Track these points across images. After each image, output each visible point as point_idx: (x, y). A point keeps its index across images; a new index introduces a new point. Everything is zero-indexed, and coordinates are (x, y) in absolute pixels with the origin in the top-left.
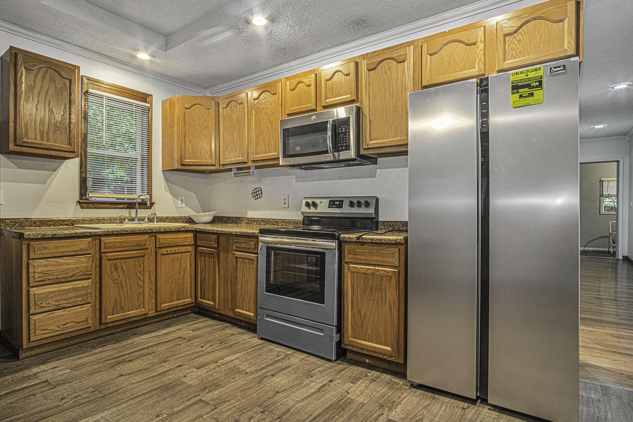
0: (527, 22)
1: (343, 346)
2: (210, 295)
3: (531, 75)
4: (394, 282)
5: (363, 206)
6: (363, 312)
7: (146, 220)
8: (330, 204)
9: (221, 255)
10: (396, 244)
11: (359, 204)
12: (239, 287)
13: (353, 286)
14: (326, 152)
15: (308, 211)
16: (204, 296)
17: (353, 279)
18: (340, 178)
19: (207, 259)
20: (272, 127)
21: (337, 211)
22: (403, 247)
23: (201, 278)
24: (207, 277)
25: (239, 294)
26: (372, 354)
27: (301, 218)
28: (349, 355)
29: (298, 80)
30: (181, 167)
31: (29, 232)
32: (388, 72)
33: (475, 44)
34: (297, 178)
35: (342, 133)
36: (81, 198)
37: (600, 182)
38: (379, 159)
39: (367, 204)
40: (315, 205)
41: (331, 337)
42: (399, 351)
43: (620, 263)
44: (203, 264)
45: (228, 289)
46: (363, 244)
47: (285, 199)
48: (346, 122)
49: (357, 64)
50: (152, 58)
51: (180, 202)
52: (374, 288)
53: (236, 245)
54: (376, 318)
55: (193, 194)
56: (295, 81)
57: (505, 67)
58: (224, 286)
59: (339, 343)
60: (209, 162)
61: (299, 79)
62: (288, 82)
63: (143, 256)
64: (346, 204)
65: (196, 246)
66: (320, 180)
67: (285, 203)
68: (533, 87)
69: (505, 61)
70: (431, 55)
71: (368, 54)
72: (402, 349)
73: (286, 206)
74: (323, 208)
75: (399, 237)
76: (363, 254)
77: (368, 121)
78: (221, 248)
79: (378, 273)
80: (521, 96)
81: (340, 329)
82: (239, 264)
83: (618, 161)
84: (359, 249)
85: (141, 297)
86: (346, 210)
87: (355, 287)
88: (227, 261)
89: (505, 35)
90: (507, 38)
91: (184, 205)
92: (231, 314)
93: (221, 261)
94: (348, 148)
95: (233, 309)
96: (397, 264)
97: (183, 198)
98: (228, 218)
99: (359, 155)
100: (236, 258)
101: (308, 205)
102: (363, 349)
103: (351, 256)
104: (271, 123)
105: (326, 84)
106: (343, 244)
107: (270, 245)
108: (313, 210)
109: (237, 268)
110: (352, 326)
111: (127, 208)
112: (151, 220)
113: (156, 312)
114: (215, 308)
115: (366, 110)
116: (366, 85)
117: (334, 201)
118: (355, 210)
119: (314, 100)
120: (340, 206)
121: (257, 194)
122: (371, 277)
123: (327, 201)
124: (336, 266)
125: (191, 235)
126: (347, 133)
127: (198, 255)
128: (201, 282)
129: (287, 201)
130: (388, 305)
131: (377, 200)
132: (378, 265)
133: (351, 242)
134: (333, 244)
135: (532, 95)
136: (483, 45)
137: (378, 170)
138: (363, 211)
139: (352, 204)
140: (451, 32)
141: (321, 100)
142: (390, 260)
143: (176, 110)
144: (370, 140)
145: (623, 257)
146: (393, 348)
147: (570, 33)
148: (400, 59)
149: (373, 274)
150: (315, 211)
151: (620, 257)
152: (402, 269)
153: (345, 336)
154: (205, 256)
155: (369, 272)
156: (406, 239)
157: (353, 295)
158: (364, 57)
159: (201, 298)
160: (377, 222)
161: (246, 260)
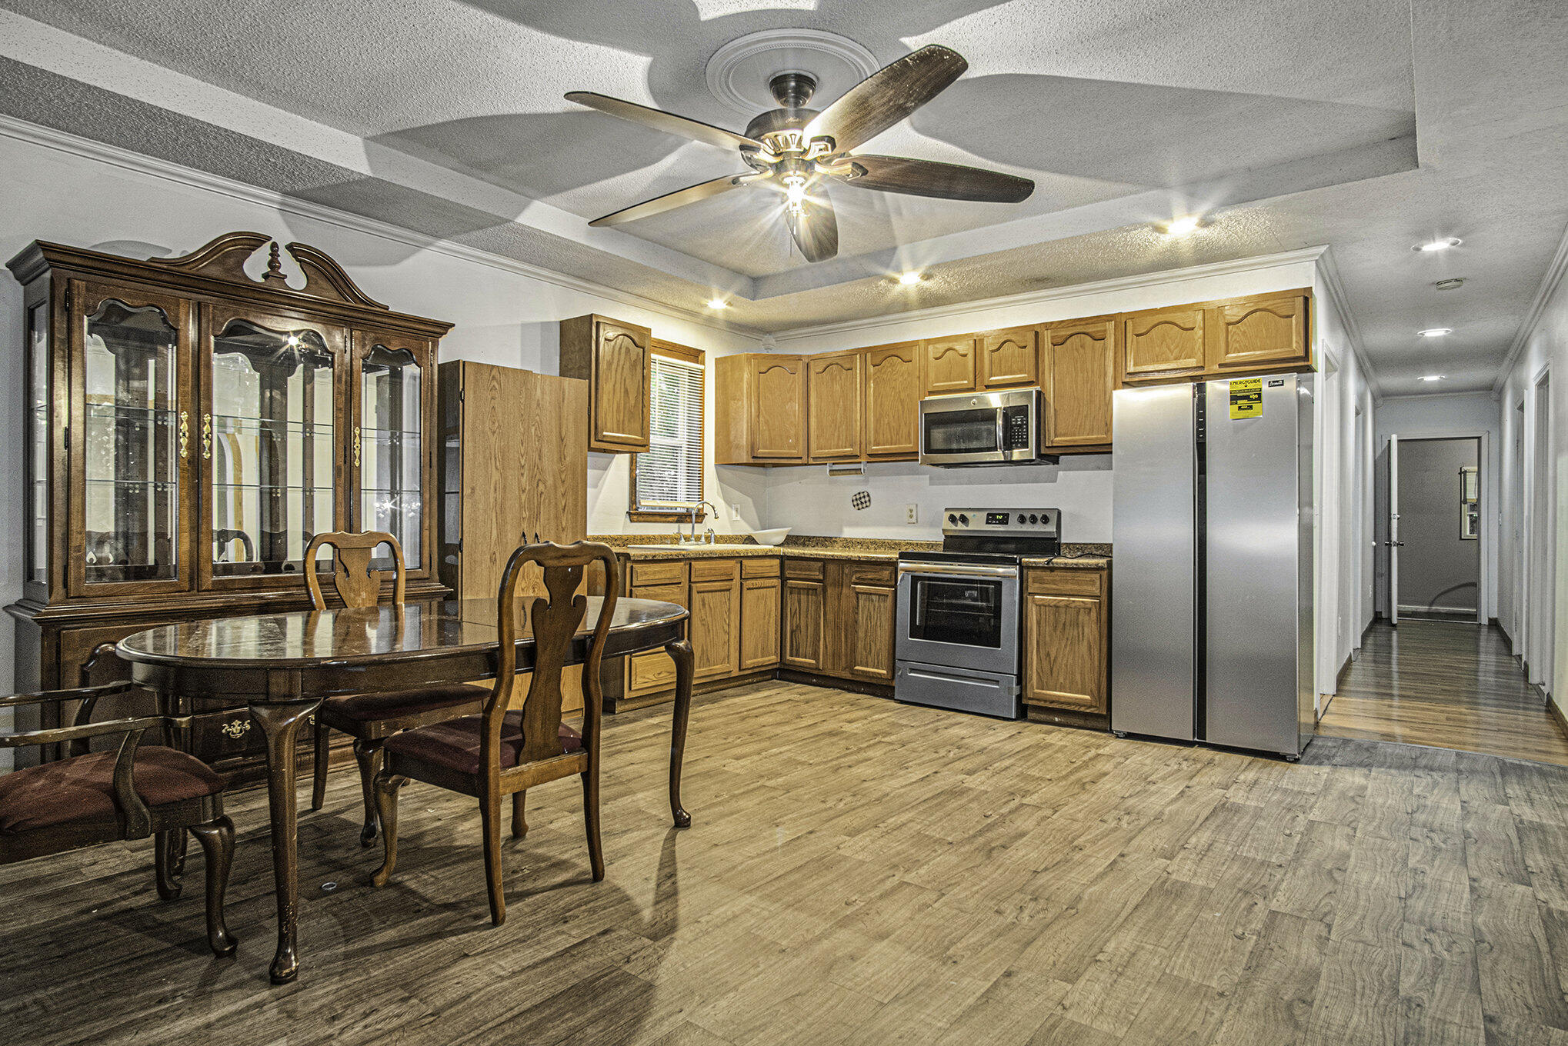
0: (1252, 312)
1: (1024, 702)
2: (809, 650)
3: (1250, 386)
4: (1094, 614)
5: (1039, 521)
6: (1053, 656)
7: (703, 539)
8: (988, 520)
9: (829, 591)
10: (1097, 569)
11: (1034, 519)
12: (861, 634)
13: (1039, 623)
14: (995, 449)
15: (954, 528)
16: (797, 650)
17: (1039, 614)
18: (1001, 482)
19: (803, 597)
20: (903, 407)
21: (1001, 528)
22: (1105, 573)
23: (792, 625)
24: (803, 624)
25: (860, 645)
26: (1064, 707)
27: (941, 539)
28: (1031, 715)
29: (947, 346)
30: (752, 461)
31: (634, 551)
32: (1081, 351)
33: (1193, 329)
34: (931, 479)
35: (1017, 425)
36: (630, 508)
37: (1460, 474)
38: (1061, 458)
39: (1046, 520)
40: (964, 519)
41: (1010, 689)
42: (1100, 698)
43: (1484, 631)
44: (796, 604)
45: (840, 639)
46: (1052, 569)
47: (911, 511)
48: (1022, 411)
49: (1037, 333)
50: (729, 308)
51: (734, 512)
52: (1068, 624)
53: (858, 575)
54: (1070, 661)
55: (750, 500)
56: (942, 347)
57: (1227, 361)
58: (834, 636)
59: (1019, 697)
60: (794, 452)
61: (950, 345)
62: (931, 348)
63: (729, 590)
64: (1013, 519)
65: (783, 579)
66: (970, 483)
67: (911, 517)
68: (1252, 399)
69: (1227, 353)
70: (1137, 335)
71: (1052, 323)
72: (1104, 696)
73: (914, 520)
74: (978, 524)
75: (1102, 562)
76: (1054, 582)
77: (1052, 410)
78: (829, 580)
79: (1073, 605)
80: (1240, 408)
81: (1021, 678)
82: (861, 602)
83: (1479, 438)
84: (1047, 576)
85: (726, 647)
86: (1014, 527)
87: (1043, 624)
88: (839, 600)
89: (1229, 324)
90: (1230, 327)
91: (739, 518)
92: (846, 675)
93: (829, 600)
94: (1025, 445)
95: (850, 667)
96: (1097, 592)
97: (739, 506)
98: (809, 538)
99: (1039, 455)
100: (857, 593)
101: (953, 519)
102: (1052, 702)
103: (1037, 585)
104: (902, 402)
105: (991, 356)
106: (1025, 571)
107: (917, 574)
108: (961, 526)
109: (857, 608)
110: (1038, 673)
111: (677, 522)
112: (708, 539)
113: (740, 670)
114: (817, 669)
115: (1050, 397)
116: (1050, 365)
117: (994, 515)
118: (1028, 528)
119: (971, 376)
120: (1005, 520)
121: (861, 501)
122: (1063, 610)
123: (985, 514)
124: (1017, 598)
125: (777, 562)
126: (1025, 425)
127: (787, 592)
128: (792, 632)
129: (914, 513)
130: (1085, 643)
131: (1059, 513)
132: (1073, 596)
133: (1036, 568)
134: (1014, 571)
135: (1251, 407)
136: (1201, 332)
137: (1061, 473)
138: (1039, 528)
139: (1022, 520)
140: (1163, 310)
141: (982, 375)
142: (1089, 588)
143: (746, 376)
144: (1056, 436)
145: (1490, 620)
146: (1091, 694)
147: (1298, 333)
148: (1098, 336)
149: (1067, 606)
150: (965, 528)
151: (1484, 621)
152: (1105, 598)
153: (1029, 686)
154: (799, 593)
155: (1062, 604)
156: (1110, 564)
157: (1039, 635)
158: (1047, 326)
159: (791, 655)
160: (1059, 544)
161: (874, 597)
